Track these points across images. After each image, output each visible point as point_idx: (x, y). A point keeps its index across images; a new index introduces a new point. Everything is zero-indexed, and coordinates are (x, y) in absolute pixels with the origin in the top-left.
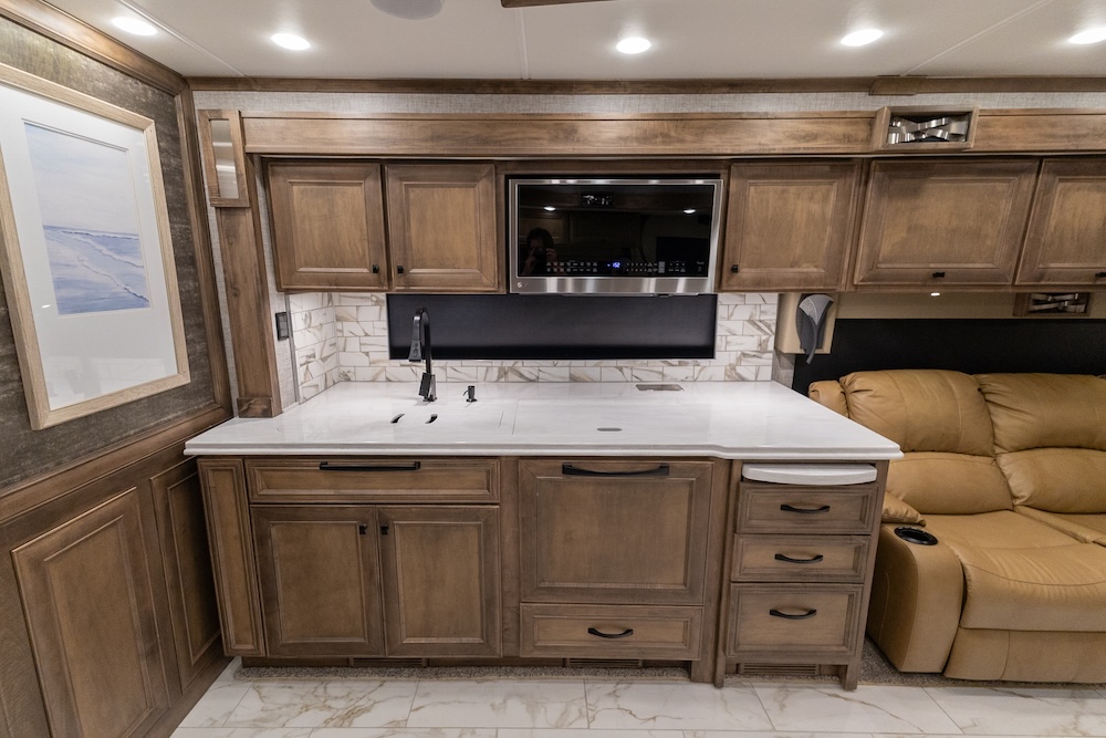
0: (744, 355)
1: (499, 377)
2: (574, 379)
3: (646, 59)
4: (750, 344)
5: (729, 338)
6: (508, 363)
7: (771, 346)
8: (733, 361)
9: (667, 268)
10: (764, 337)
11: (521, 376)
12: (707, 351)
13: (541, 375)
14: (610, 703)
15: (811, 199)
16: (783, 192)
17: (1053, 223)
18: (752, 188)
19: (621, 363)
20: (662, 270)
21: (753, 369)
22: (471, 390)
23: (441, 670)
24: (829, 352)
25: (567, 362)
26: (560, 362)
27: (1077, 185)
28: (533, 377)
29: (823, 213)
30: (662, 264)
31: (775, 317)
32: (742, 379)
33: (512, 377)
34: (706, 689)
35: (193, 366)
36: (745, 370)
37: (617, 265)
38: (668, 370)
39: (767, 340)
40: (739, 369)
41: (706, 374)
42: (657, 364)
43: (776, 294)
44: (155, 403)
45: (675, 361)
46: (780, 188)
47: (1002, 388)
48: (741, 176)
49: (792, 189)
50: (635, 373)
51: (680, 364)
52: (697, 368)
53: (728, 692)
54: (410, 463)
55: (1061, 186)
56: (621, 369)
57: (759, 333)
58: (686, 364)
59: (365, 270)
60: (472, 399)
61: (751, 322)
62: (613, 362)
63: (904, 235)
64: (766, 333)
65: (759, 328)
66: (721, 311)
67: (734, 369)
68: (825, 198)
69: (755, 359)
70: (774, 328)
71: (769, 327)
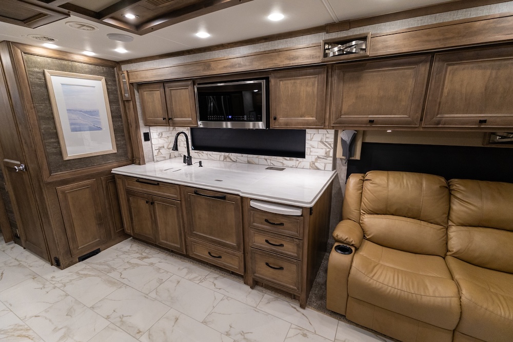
0: (318, 157)
1: (224, 159)
2: (249, 162)
4: (321, 152)
5: (312, 149)
6: (227, 154)
7: (331, 154)
8: (314, 160)
9: (247, 118)
10: (328, 150)
11: (231, 159)
12: (302, 155)
13: (238, 160)
14: (212, 280)
15: (307, 85)
16: (294, 83)
18: (281, 82)
19: (267, 157)
20: (245, 119)
21: (323, 165)
24: (359, 159)
25: (246, 155)
26: (244, 155)
28: (235, 160)
29: (313, 92)
30: (245, 116)
31: (333, 140)
32: (318, 169)
33: (228, 160)
35: (118, 148)
36: (319, 164)
37: (230, 117)
38: (285, 162)
39: (329, 151)
40: (316, 164)
41: (302, 165)
42: (280, 159)
43: (333, 130)
44: (105, 157)
45: (288, 158)
46: (293, 81)
49: (298, 81)
50: (272, 162)
51: (290, 160)
52: (298, 162)
53: (254, 291)
54: (156, 183)
56: (266, 160)
57: (325, 147)
58: (293, 160)
59: (162, 119)
60: (201, 165)
61: (322, 142)
62: (263, 157)
63: (354, 101)
64: (329, 148)
65: (325, 145)
66: (308, 136)
67: (314, 164)
68: (313, 85)
69: (324, 160)
70: (332, 146)
71: (330, 145)
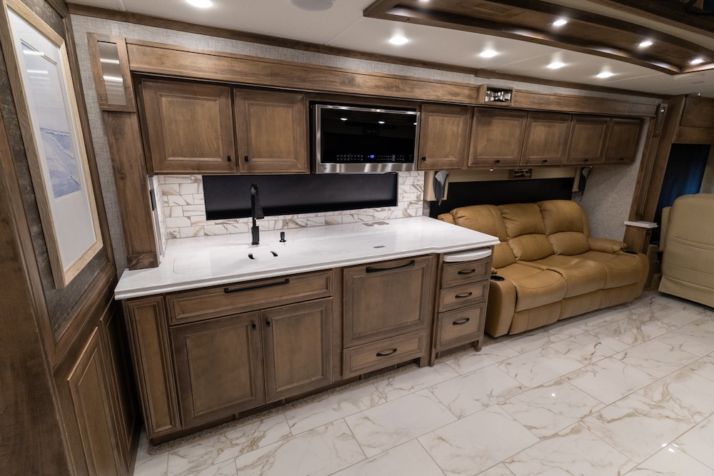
0: (411, 203)
1: (283, 226)
2: (327, 223)
3: (406, 47)
4: (413, 197)
5: (404, 195)
6: (289, 217)
7: (422, 199)
8: (406, 207)
9: (396, 158)
10: (419, 193)
11: (297, 224)
12: (393, 202)
13: (309, 223)
14: (390, 388)
15: (453, 124)
16: (443, 120)
17: (531, 139)
18: (430, 118)
19: (352, 212)
20: (394, 160)
21: (415, 210)
22: (282, 234)
23: (295, 402)
24: (446, 199)
25: (323, 214)
26: (320, 214)
27: (538, 123)
28: (304, 224)
29: (458, 131)
30: (394, 156)
31: (423, 183)
32: (410, 216)
33: (291, 225)
34: (427, 369)
36: (411, 212)
37: (372, 156)
38: (376, 214)
39: (420, 195)
40: (409, 211)
41: (394, 215)
42: (370, 211)
43: (423, 172)
45: (379, 209)
46: (441, 118)
47: (508, 211)
48: (426, 111)
49: (446, 119)
50: (360, 217)
51: (382, 210)
52: (390, 212)
54: (283, 280)
55: (534, 123)
56: (352, 215)
57: (417, 191)
58: (385, 210)
59: (220, 160)
60: (283, 240)
61: (413, 185)
62: (348, 212)
63: (485, 143)
64: (420, 191)
65: (417, 189)
66: (400, 180)
67: (406, 211)
68: (458, 124)
69: (415, 205)
70: (423, 188)
71: (421, 188)
